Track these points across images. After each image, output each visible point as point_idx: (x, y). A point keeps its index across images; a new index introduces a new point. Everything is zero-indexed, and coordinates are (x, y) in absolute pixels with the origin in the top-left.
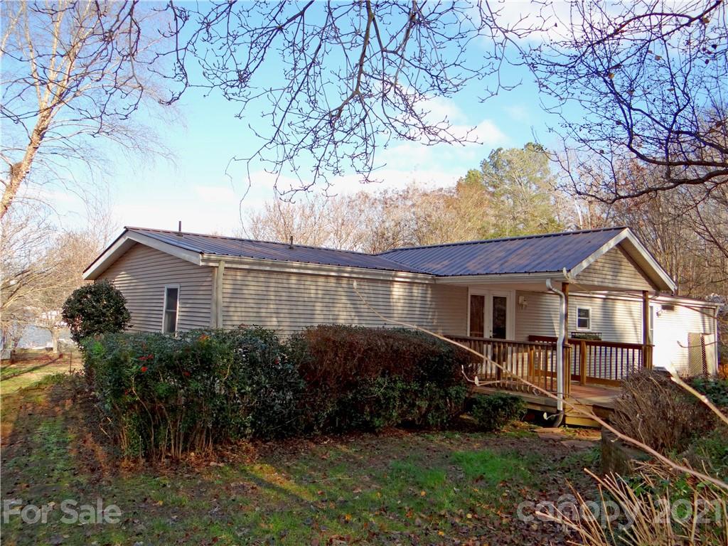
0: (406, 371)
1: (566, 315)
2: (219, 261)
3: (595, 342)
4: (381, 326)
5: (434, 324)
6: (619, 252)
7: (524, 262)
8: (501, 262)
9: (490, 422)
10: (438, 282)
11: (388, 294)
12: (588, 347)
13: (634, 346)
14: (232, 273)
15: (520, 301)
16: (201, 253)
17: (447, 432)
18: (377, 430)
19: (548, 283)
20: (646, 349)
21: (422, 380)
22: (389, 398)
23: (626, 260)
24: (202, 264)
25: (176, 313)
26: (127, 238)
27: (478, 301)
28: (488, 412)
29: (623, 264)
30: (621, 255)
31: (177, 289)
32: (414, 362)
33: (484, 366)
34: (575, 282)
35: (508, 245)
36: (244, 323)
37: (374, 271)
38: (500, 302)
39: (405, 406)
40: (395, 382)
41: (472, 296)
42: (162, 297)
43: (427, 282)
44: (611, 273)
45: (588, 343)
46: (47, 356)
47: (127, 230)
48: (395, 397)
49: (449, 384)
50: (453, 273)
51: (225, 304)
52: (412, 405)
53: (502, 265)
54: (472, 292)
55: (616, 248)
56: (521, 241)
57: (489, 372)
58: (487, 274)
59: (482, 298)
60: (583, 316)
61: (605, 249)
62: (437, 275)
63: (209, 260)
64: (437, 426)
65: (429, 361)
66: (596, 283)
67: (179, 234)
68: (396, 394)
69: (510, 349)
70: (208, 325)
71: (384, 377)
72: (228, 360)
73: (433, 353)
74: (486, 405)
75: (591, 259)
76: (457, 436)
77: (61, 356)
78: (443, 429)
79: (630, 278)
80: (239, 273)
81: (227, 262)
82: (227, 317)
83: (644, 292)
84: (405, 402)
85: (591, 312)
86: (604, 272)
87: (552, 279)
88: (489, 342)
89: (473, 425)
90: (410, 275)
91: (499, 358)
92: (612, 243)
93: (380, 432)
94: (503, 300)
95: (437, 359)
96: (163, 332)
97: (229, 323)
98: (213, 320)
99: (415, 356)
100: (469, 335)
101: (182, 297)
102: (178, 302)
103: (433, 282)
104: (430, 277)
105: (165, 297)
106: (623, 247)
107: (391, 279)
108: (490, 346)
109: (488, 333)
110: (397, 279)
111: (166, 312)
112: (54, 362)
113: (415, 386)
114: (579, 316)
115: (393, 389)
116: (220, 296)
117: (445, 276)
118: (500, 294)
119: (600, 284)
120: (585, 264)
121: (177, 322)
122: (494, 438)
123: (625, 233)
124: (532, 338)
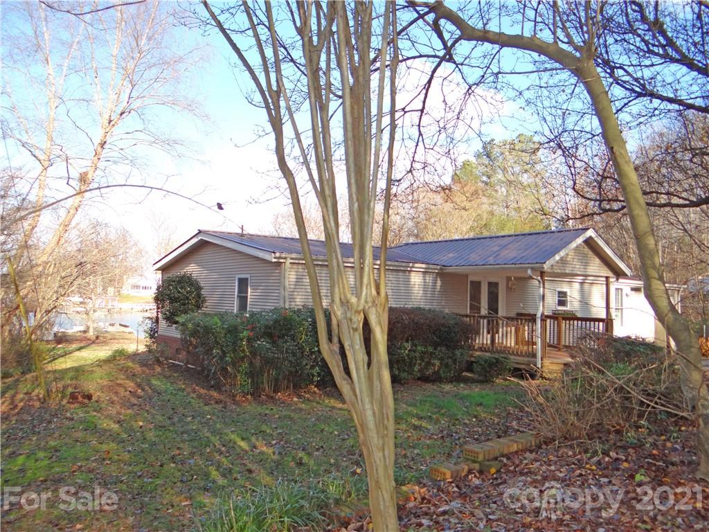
0: (424, 338)
1: (544, 296)
2: (285, 258)
3: (571, 317)
4: (402, 306)
5: (443, 304)
6: (586, 247)
7: (513, 254)
8: (495, 255)
9: (486, 376)
10: (444, 271)
11: (407, 282)
12: (564, 321)
13: (599, 320)
14: (295, 266)
15: (510, 285)
16: (274, 252)
17: (454, 383)
18: (403, 382)
19: (529, 272)
20: (608, 322)
21: (436, 345)
22: (412, 358)
23: (591, 253)
24: (274, 260)
25: (247, 297)
26: (200, 238)
27: (476, 286)
28: (485, 368)
29: (589, 256)
30: (587, 250)
31: (247, 279)
32: (430, 331)
33: (481, 337)
34: (549, 270)
35: (500, 241)
36: (307, 304)
37: (396, 263)
38: (493, 286)
39: (423, 364)
40: (416, 346)
41: (471, 282)
42: (233, 284)
43: (437, 271)
44: (579, 264)
45: (564, 319)
46: (86, 337)
47: (200, 232)
48: (416, 357)
49: (456, 347)
50: (457, 264)
51: (291, 290)
52: (429, 364)
53: (495, 257)
54: (471, 278)
55: (583, 244)
56: (509, 238)
57: (485, 342)
58: (483, 265)
59: (479, 283)
60: (562, 297)
61: (574, 245)
62: (444, 266)
63: (280, 258)
64: (446, 379)
65: (440, 331)
66: (567, 271)
67: (242, 235)
68: (417, 354)
69: (501, 322)
70: (277, 305)
71: (408, 342)
72: (304, 329)
73: (443, 325)
74: (483, 363)
75: (562, 253)
76: (462, 385)
77: (97, 338)
78: (451, 382)
79: (596, 267)
80: (300, 267)
81: (292, 259)
82: (292, 299)
83: (607, 278)
84: (423, 361)
85: (568, 294)
86: (574, 263)
87: (532, 269)
88: (484, 317)
89: (473, 379)
90: (424, 266)
91: (493, 330)
92: (580, 240)
93: (405, 383)
94: (496, 285)
95: (446, 329)
96: (235, 311)
97: (293, 303)
98: (282, 302)
99: (430, 327)
100: (468, 312)
101: (252, 284)
102: (249, 288)
103: (441, 271)
104: (439, 267)
105: (237, 284)
106: (589, 242)
107: (409, 269)
108: (485, 321)
109: (484, 311)
110: (414, 269)
111: (238, 296)
112: (94, 342)
113: (431, 349)
114: (559, 297)
115: (415, 351)
116: (287, 283)
117: (450, 266)
118: (493, 280)
119: (571, 272)
120: (557, 257)
121: (249, 303)
122: (489, 386)
123: (590, 233)
124: (519, 314)
